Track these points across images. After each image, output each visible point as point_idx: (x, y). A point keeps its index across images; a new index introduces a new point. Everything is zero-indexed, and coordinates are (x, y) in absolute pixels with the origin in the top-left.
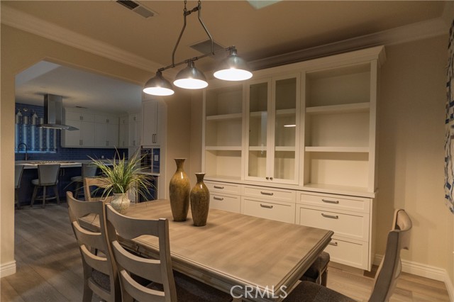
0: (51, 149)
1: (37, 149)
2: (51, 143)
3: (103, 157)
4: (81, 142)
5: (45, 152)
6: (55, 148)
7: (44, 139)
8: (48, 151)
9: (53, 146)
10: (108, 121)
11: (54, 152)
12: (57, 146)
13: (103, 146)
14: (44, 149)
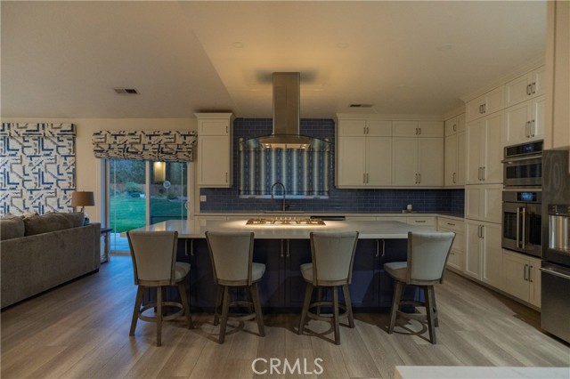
0: (321, 192)
1: (300, 192)
2: (321, 181)
3: (409, 207)
4: (366, 178)
5: (311, 197)
6: (326, 189)
7: (311, 175)
8: (315, 195)
9: (323, 187)
10: (418, 131)
11: (325, 197)
12: (329, 186)
13: (410, 183)
14: (310, 192)
